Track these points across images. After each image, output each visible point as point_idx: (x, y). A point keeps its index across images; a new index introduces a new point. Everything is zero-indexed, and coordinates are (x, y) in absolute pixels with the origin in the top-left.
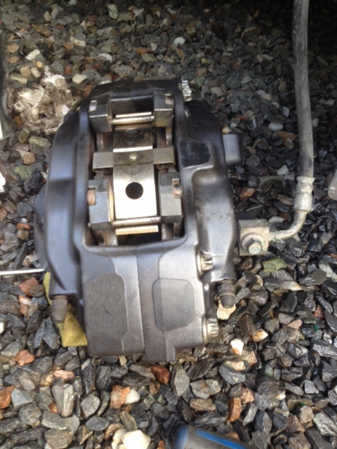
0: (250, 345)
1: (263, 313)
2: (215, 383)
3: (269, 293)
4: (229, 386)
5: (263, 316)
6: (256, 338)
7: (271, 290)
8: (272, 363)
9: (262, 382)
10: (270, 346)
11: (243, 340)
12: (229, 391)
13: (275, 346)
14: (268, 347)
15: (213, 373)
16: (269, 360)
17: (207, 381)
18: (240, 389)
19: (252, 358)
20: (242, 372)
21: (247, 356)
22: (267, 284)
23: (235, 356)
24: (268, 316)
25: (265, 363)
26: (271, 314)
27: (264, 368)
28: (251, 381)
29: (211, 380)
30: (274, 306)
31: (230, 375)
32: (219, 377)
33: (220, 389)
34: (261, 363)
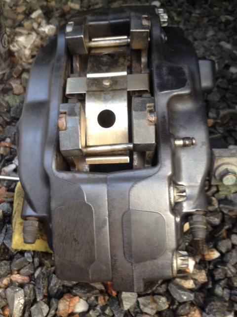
0: (202, 264)
1: (216, 233)
2: (163, 299)
3: (223, 214)
4: (177, 304)
5: (216, 236)
6: (207, 257)
7: (226, 212)
8: (222, 283)
9: (210, 301)
10: (221, 266)
11: (194, 259)
12: (177, 308)
13: (225, 266)
14: (219, 266)
15: (162, 289)
16: (220, 280)
17: (155, 297)
18: (187, 308)
19: (202, 277)
20: (191, 290)
21: (197, 274)
22: (222, 206)
23: (185, 274)
24: (221, 237)
25: (216, 282)
26: (224, 234)
27: (214, 288)
28: (199, 300)
29: (159, 296)
30: (227, 227)
31: (178, 292)
32: (168, 294)
33: (167, 306)
34: (211, 282)
